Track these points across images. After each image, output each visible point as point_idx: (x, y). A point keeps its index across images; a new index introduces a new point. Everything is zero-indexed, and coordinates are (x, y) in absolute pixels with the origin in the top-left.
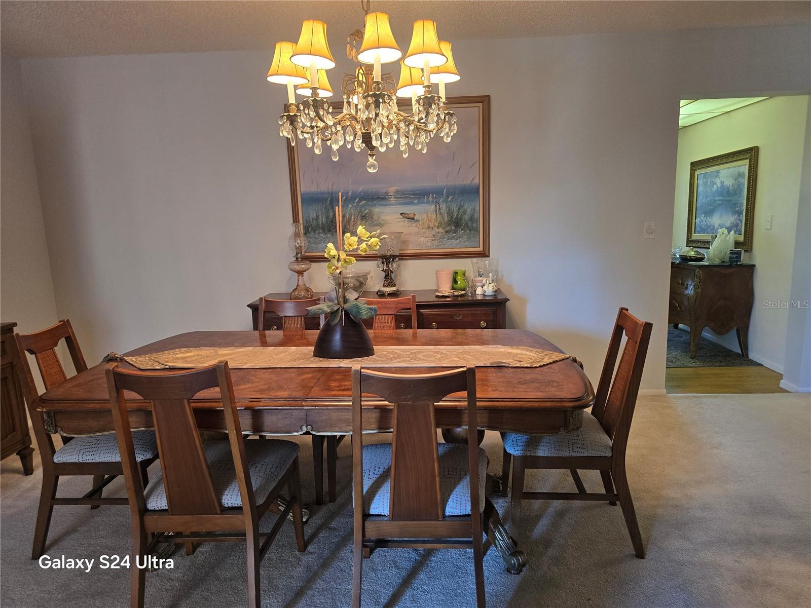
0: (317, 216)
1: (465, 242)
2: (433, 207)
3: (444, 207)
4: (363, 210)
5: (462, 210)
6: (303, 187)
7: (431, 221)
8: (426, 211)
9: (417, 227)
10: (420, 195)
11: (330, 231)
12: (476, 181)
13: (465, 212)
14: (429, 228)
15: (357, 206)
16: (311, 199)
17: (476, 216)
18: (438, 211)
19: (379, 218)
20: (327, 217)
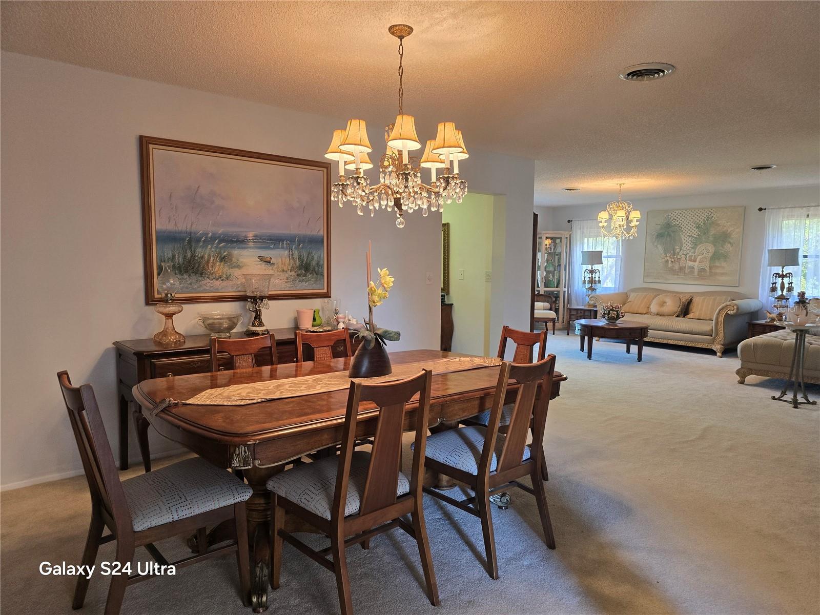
0: (174, 256)
1: (312, 284)
2: (287, 252)
3: (296, 253)
4: (222, 251)
5: (310, 257)
6: (158, 225)
7: (285, 265)
8: (281, 256)
9: (272, 270)
10: (275, 241)
11: (186, 271)
12: (321, 233)
13: (313, 259)
14: (283, 271)
15: (217, 247)
17: (321, 262)
18: (291, 256)
19: (238, 260)
20: (185, 257)
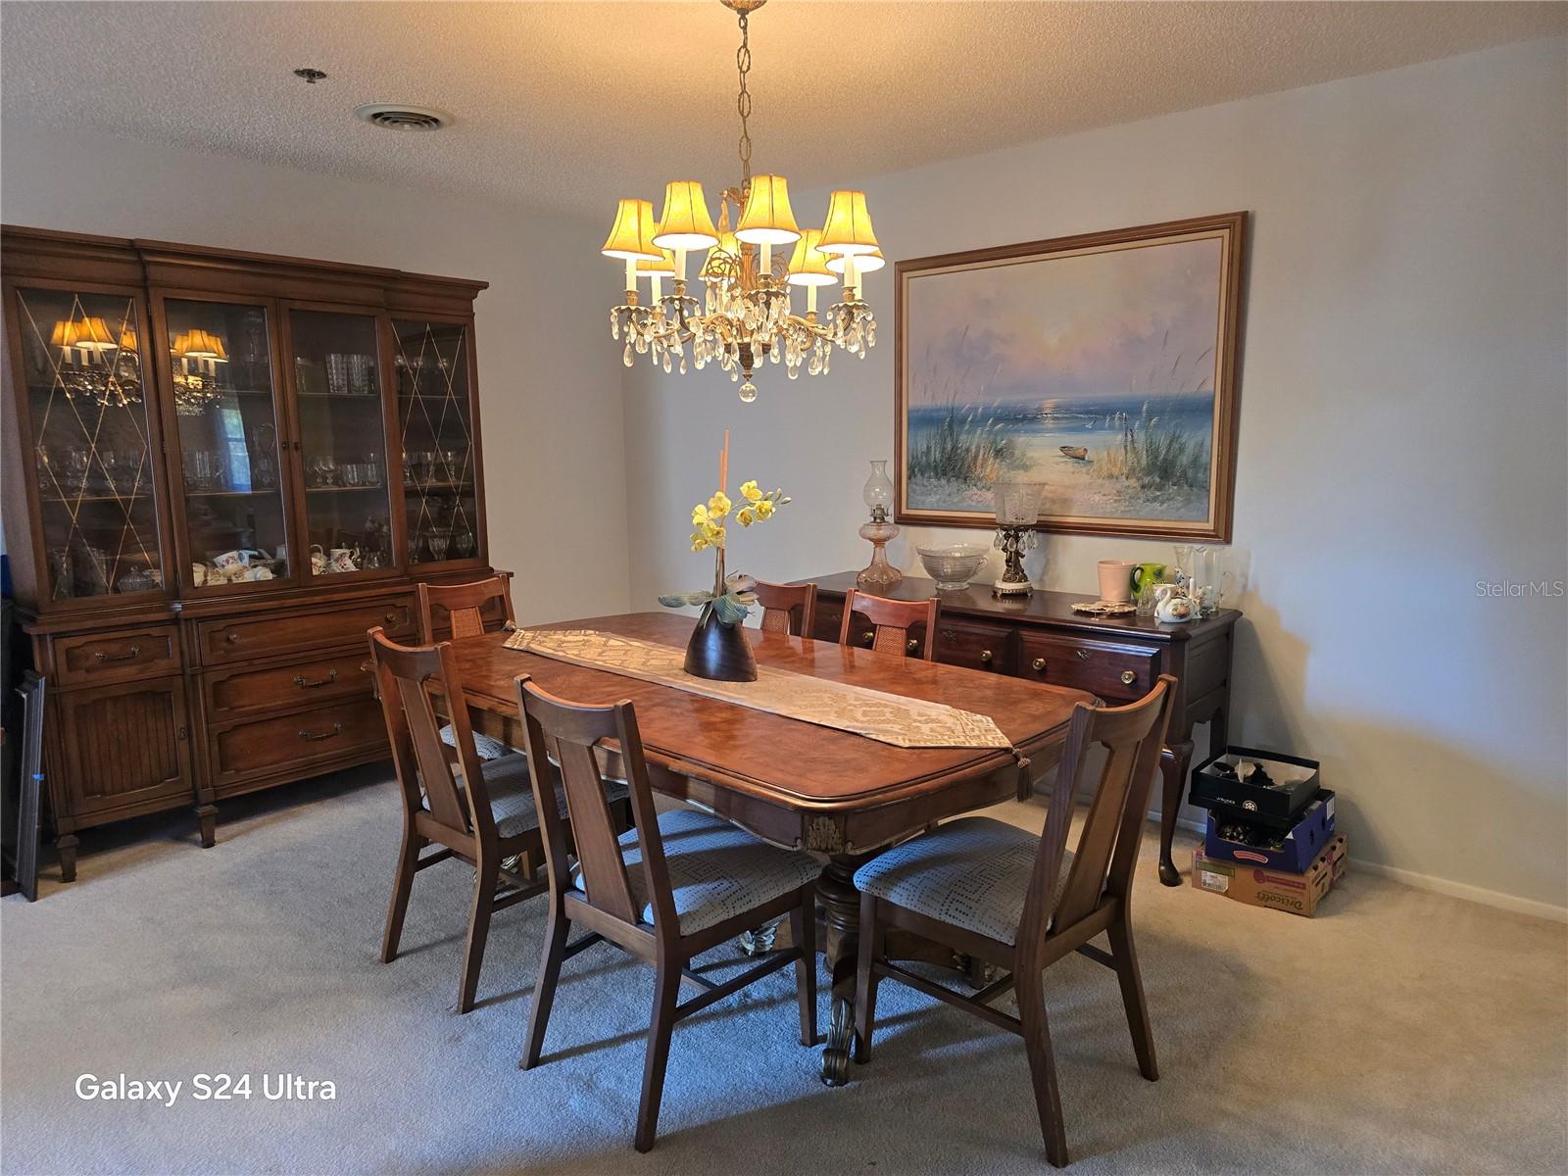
0: (929, 448)
1: (1178, 509)
2: (1120, 437)
3: (1141, 437)
4: (999, 438)
5: (1176, 446)
6: (915, 400)
7: (1116, 465)
8: (1107, 445)
9: (1088, 474)
10: (1097, 414)
11: (944, 474)
12: (1209, 387)
13: (1182, 450)
14: (1111, 476)
15: (990, 432)
16: (924, 420)
17: (1204, 459)
18: (1130, 446)
19: (1025, 455)
20: (943, 449)
